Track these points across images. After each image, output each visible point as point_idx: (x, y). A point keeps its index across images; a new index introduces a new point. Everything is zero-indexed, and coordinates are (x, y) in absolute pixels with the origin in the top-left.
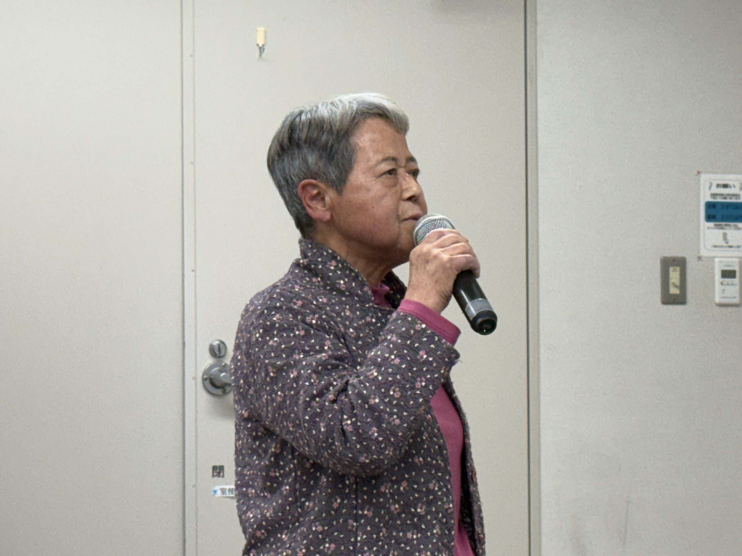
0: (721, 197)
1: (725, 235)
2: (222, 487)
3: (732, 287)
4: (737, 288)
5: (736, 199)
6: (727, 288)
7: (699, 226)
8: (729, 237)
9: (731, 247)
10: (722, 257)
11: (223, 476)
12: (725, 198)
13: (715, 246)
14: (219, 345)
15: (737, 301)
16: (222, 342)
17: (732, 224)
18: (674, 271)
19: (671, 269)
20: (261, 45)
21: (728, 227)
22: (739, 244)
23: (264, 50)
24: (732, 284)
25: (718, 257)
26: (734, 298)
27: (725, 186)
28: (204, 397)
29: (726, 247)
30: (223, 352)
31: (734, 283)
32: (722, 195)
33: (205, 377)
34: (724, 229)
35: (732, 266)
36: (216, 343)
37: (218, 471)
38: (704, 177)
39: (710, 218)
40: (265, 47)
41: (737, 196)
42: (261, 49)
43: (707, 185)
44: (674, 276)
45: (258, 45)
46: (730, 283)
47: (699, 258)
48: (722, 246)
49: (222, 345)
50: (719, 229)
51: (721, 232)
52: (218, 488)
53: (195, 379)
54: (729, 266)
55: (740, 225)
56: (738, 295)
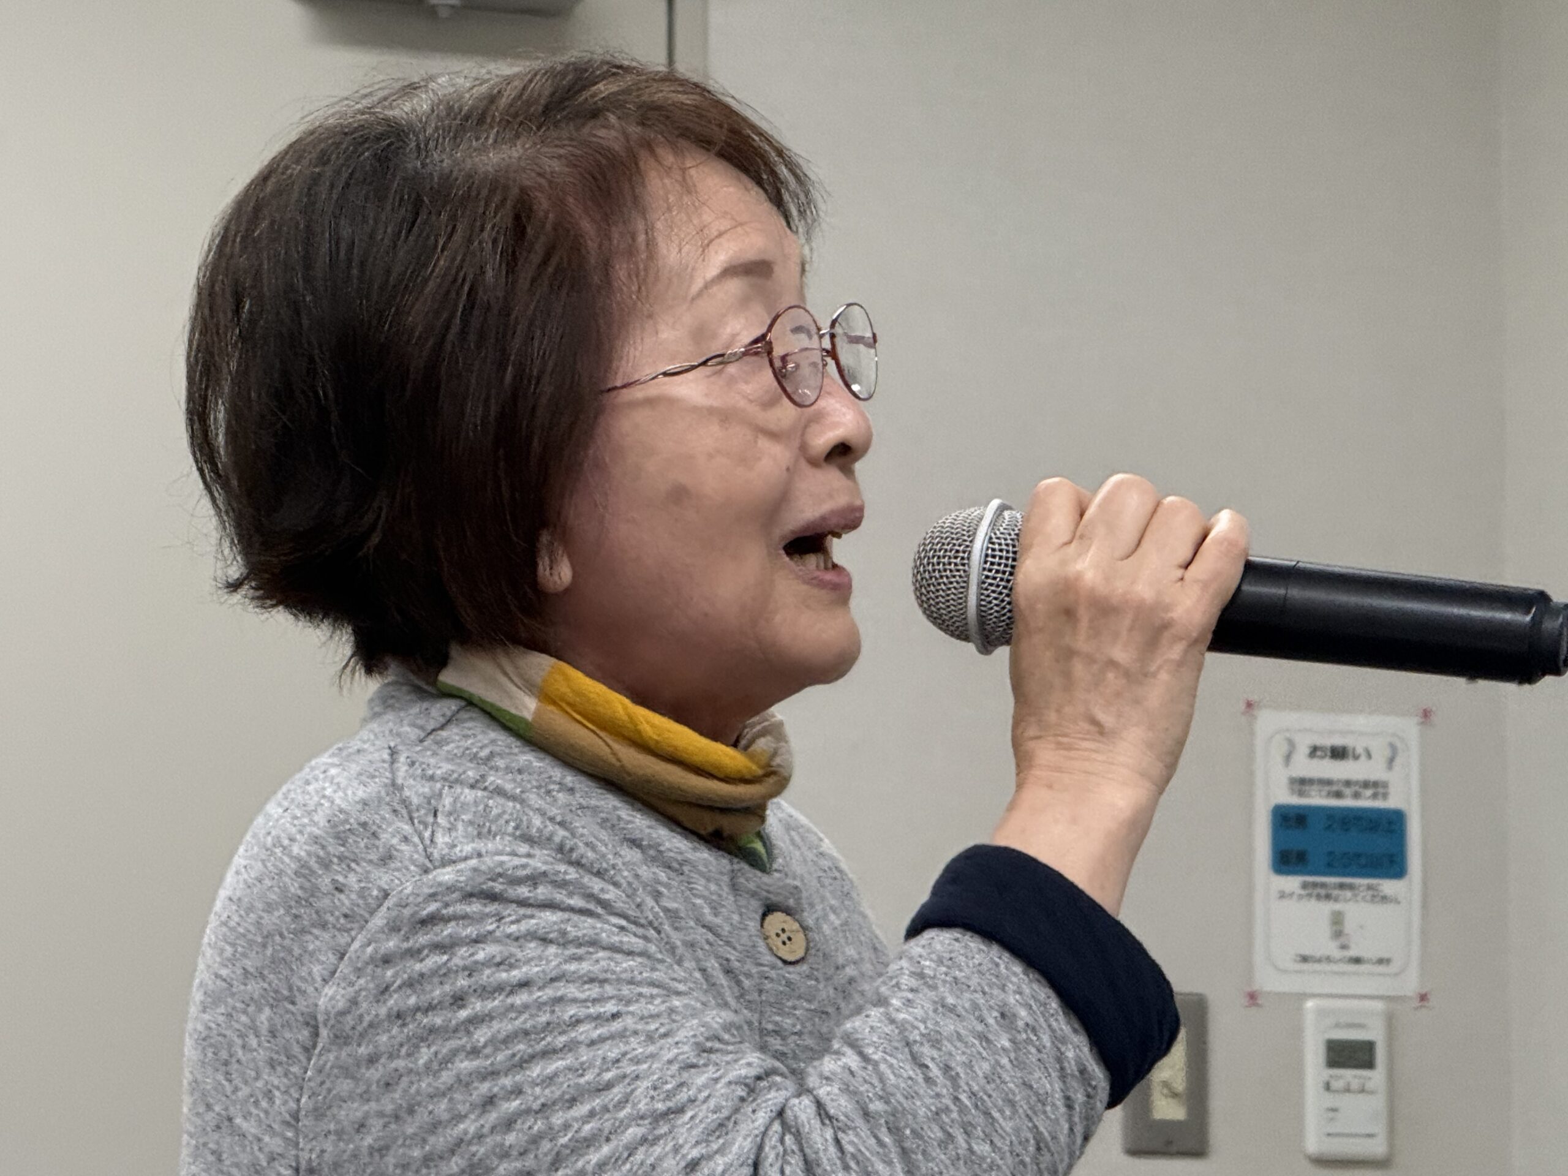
0: (1327, 788)
1: (1337, 920)
3: (1364, 1099)
4: (1377, 1103)
5: (1375, 796)
6: (1345, 1102)
7: (1250, 889)
8: (1349, 926)
9: (1357, 961)
10: (1327, 996)
12: (1338, 795)
13: (1305, 959)
15: (1377, 1148)
17: (1361, 883)
21: (1348, 894)
22: (1386, 955)
24: (1363, 1090)
25: (1313, 996)
26: (1370, 1136)
27: (1339, 753)
29: (1340, 960)
31: (1370, 1085)
32: (1327, 783)
34: (1336, 900)
35: (1363, 1027)
38: (1268, 721)
39: (1287, 860)
41: (1377, 787)
43: (1278, 750)
46: (1355, 1084)
47: (1252, 997)
48: (1329, 959)
50: (1319, 897)
51: (1322, 910)
54: (1351, 1026)
55: (1388, 886)
56: (1379, 1128)
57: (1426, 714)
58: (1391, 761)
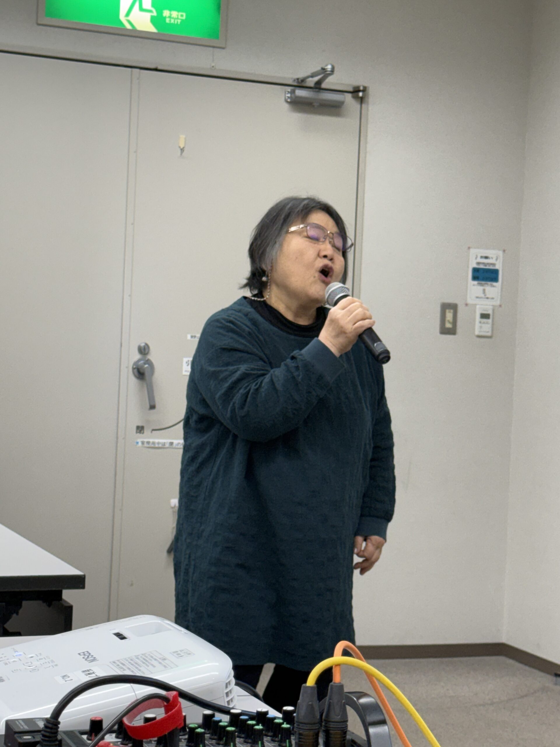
0: (483, 265)
1: (484, 290)
2: (142, 440)
3: (487, 325)
4: (489, 326)
5: (493, 266)
6: (483, 325)
7: (467, 283)
8: (487, 291)
9: (488, 298)
10: (482, 305)
11: (143, 433)
12: (486, 266)
14: (144, 347)
15: (489, 334)
16: (146, 344)
17: (489, 283)
18: (450, 312)
19: (447, 311)
20: (182, 147)
21: (486, 285)
22: (493, 297)
23: (184, 151)
24: (487, 323)
25: (479, 304)
27: (486, 258)
28: (133, 380)
29: (484, 298)
30: (147, 351)
31: (489, 322)
32: (483, 263)
33: (134, 367)
34: (484, 286)
35: (487, 311)
36: (143, 345)
37: (140, 429)
38: (473, 251)
39: (475, 278)
40: (185, 149)
41: (494, 265)
42: (182, 150)
43: (475, 256)
44: (449, 316)
45: (180, 147)
47: (466, 305)
48: (482, 298)
49: (146, 347)
50: (481, 286)
51: (481, 288)
52: (139, 440)
53: (127, 367)
54: (485, 311)
55: (494, 284)
56: (490, 330)
57: (504, 251)
58: (497, 260)
